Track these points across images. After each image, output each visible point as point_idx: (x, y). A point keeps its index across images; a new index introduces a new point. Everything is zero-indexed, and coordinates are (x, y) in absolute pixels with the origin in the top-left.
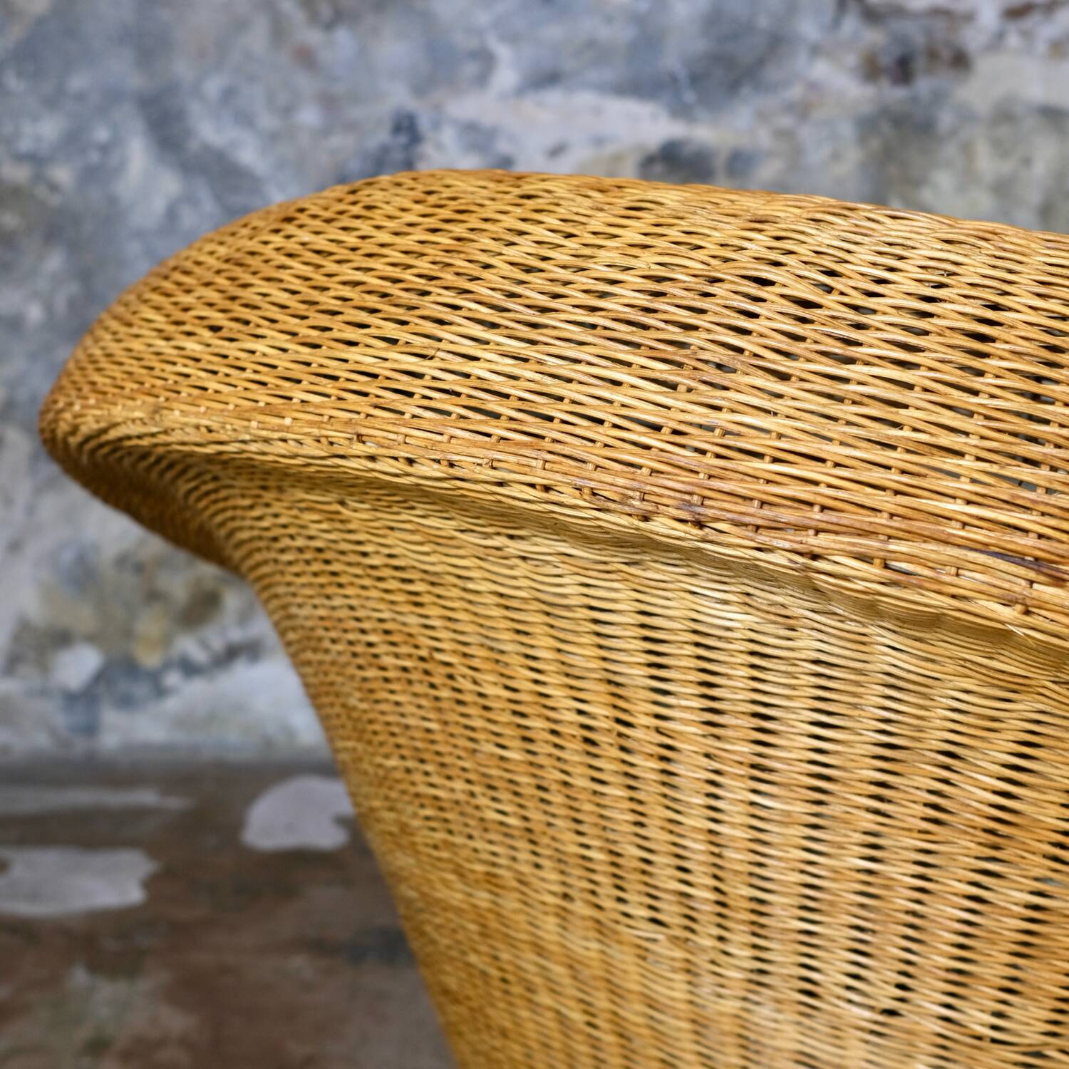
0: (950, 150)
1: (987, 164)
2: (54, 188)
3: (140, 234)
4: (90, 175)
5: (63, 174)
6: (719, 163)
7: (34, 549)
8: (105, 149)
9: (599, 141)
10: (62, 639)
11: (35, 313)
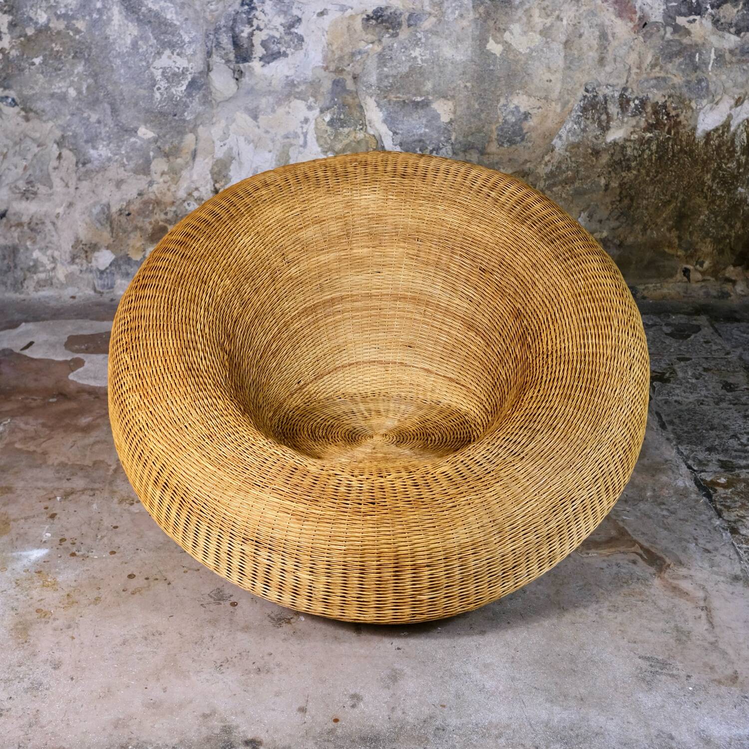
0: (520, 13)
1: (538, 20)
2: (78, 31)
3: (119, 55)
4: (94, 24)
5: (80, 25)
6: (403, 19)
7: (79, 206)
8: (99, 11)
9: (343, 9)
10: (94, 247)
11: (72, 92)
